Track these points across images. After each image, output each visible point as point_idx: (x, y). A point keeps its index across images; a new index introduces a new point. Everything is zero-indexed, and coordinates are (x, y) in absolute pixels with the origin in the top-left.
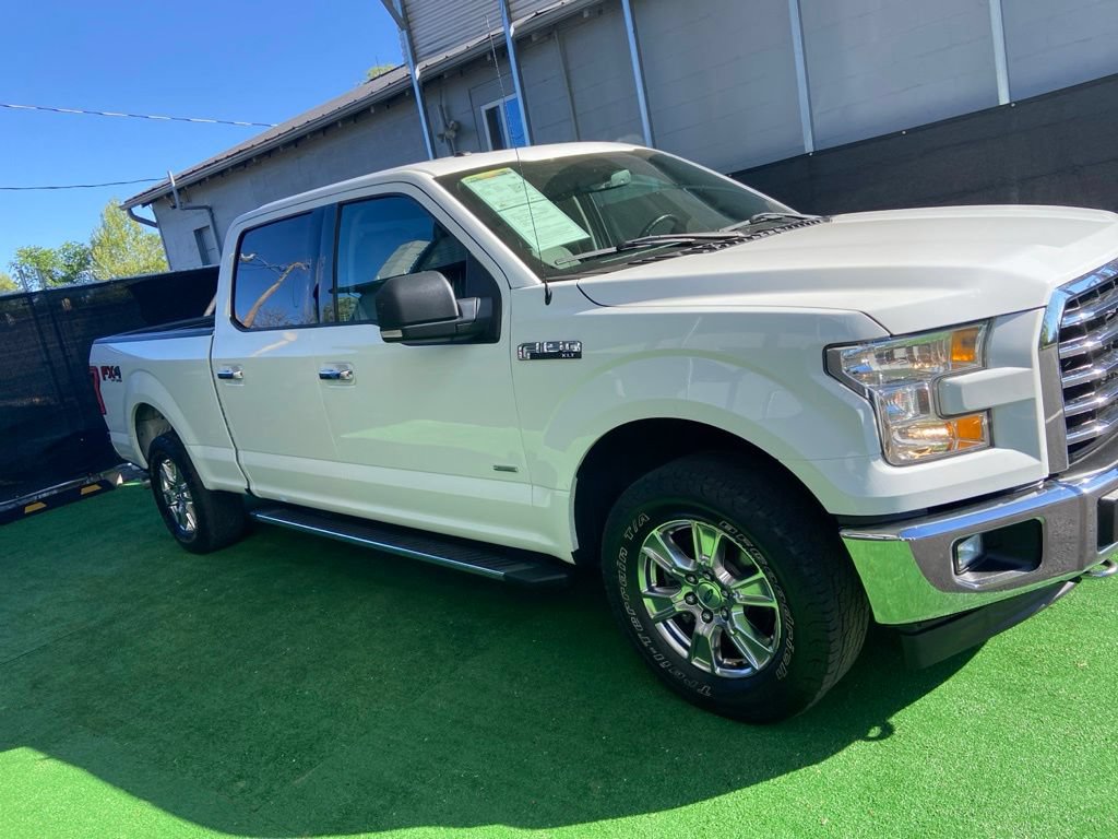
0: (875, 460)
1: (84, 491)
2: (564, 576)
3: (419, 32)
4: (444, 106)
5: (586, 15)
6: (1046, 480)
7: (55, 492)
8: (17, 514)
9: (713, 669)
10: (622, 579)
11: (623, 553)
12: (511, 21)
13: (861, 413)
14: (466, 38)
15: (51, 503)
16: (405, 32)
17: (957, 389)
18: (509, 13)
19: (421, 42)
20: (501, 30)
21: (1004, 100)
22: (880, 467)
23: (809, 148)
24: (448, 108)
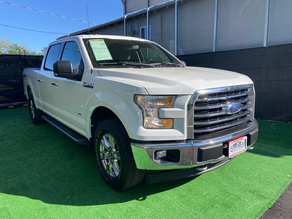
0: (141, 126)
1: (24, 105)
2: (89, 144)
3: (128, 6)
4: (132, 26)
5: (167, 8)
6: (186, 140)
7: (18, 104)
8: (7, 107)
9: (110, 174)
10: (96, 147)
11: (97, 140)
12: (149, 6)
13: (139, 113)
14: (138, 9)
15: (16, 106)
16: (124, 6)
17: (164, 111)
18: (149, 4)
19: (128, 9)
20: (146, 9)
21: (265, 45)
22: (142, 128)
23: (214, 51)
24: (133, 26)
